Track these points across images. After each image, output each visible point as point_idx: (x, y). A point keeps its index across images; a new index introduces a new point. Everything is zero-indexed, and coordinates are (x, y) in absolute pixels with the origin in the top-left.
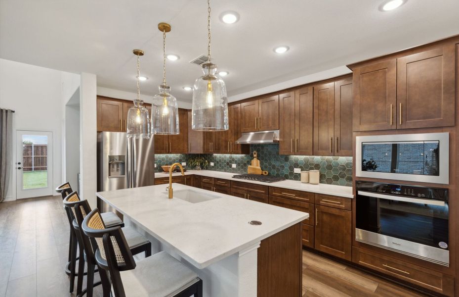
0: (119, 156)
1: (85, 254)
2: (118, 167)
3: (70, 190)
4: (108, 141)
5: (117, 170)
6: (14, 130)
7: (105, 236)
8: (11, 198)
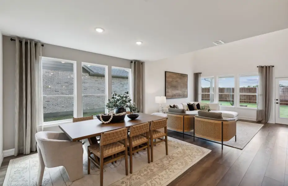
8: (271, 121)
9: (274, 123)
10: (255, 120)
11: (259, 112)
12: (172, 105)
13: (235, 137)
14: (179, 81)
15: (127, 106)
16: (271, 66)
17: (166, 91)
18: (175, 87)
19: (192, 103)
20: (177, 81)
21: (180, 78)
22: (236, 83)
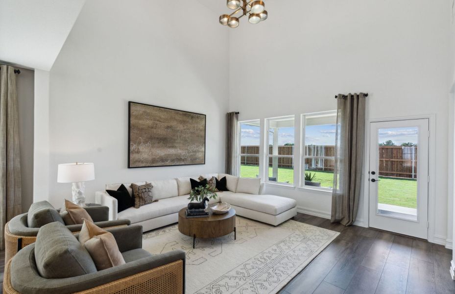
8: (362, 222)
9: (367, 226)
16: (361, 93)
18: (164, 141)
20: (169, 127)
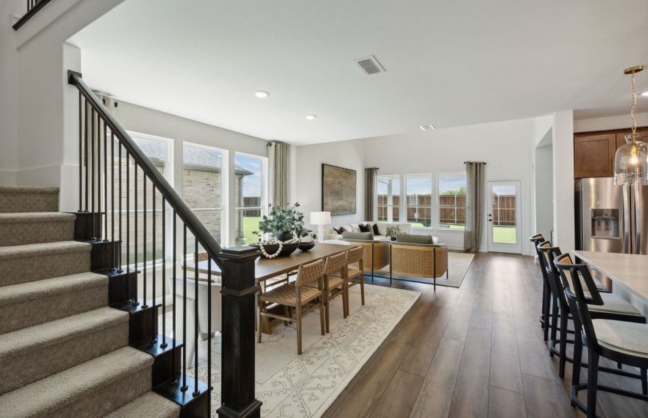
0: (612, 210)
1: (558, 301)
2: (607, 224)
3: (542, 240)
4: (593, 190)
5: (607, 229)
6: (486, 181)
7: (572, 269)
8: (484, 249)
9: (487, 251)
10: (462, 249)
11: (468, 236)
12: (338, 228)
13: (446, 273)
14: (344, 182)
15: (293, 229)
16: (482, 162)
17: (325, 200)
18: (337, 194)
19: (365, 223)
20: (340, 183)
21: (346, 178)
22: (435, 188)
